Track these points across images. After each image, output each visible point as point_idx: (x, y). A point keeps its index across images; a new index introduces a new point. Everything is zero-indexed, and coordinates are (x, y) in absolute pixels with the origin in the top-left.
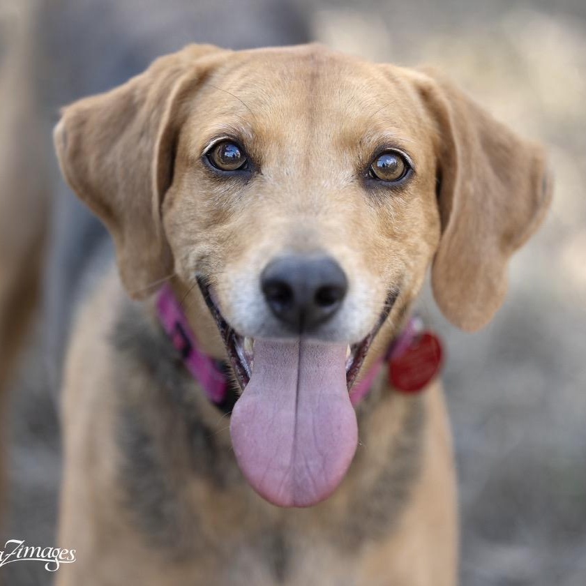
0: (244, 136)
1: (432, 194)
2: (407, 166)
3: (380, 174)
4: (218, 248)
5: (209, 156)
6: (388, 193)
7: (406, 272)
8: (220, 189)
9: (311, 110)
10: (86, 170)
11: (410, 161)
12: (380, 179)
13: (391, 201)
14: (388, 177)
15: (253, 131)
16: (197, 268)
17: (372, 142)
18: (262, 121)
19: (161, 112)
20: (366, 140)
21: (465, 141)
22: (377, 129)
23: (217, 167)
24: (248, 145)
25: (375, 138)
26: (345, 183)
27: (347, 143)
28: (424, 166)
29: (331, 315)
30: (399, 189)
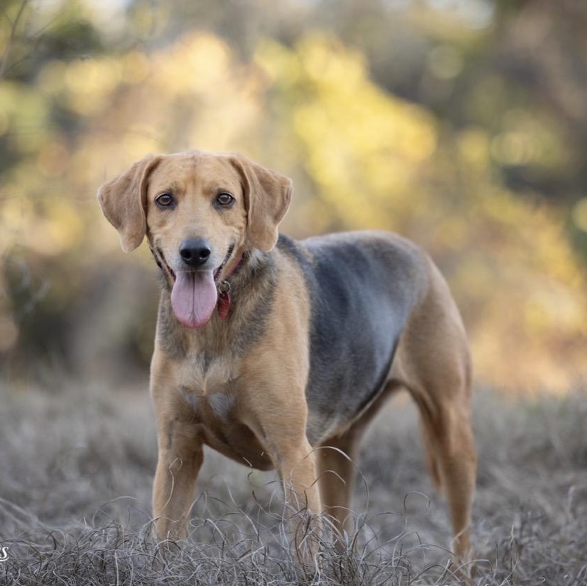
2: (232, 198)
3: (222, 202)
4: (164, 237)
5: (157, 200)
6: (225, 209)
8: (164, 213)
10: (112, 208)
11: (232, 196)
12: (222, 204)
13: (226, 212)
14: (225, 203)
15: (176, 188)
16: (157, 244)
19: (140, 178)
22: (217, 185)
23: (162, 205)
25: (216, 188)
26: (208, 208)
27: (206, 193)
28: (239, 197)
29: (206, 261)
30: (230, 208)
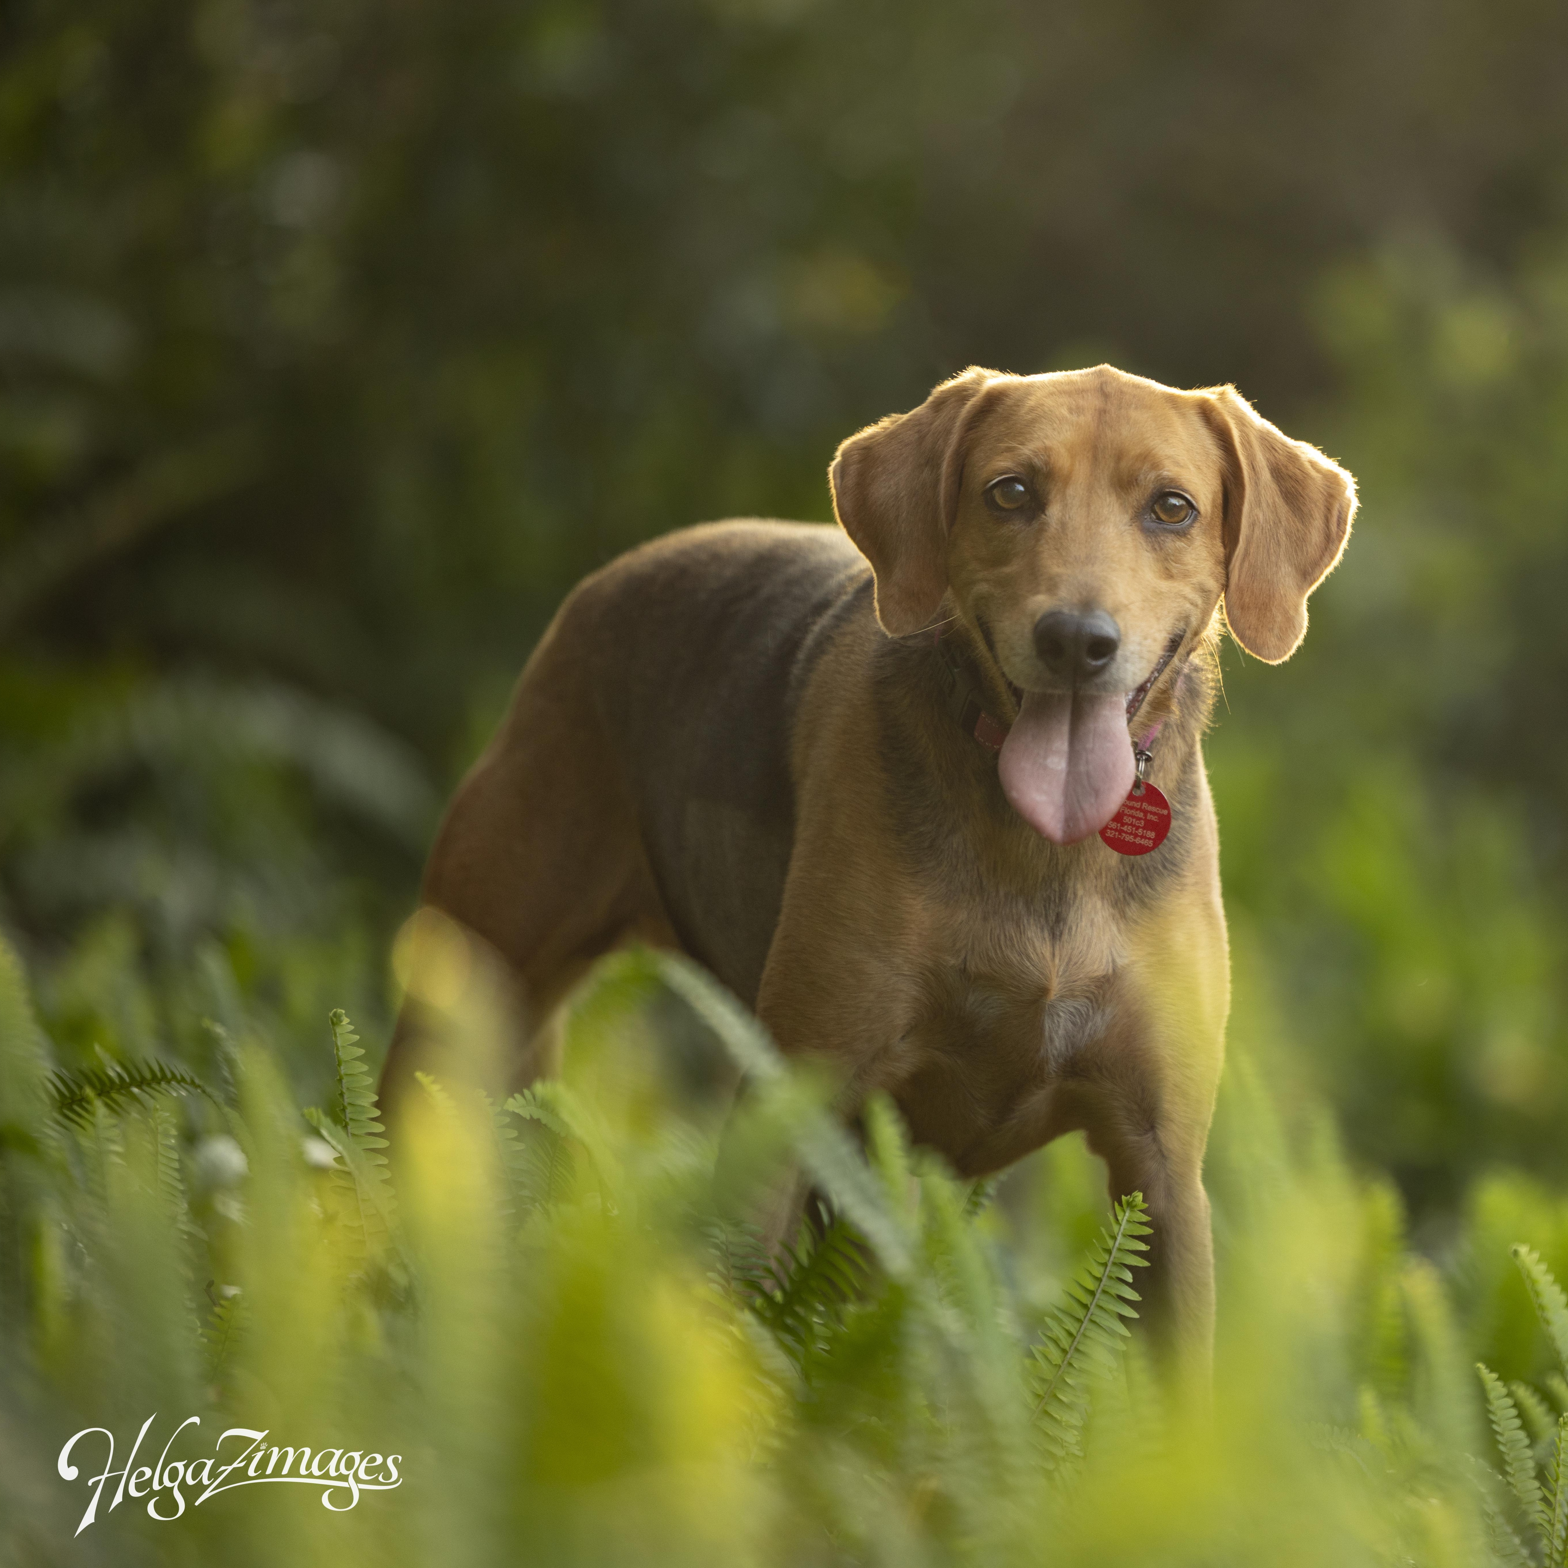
2: (1191, 507)
3: (1164, 516)
6: (1169, 537)
8: (1004, 530)
11: (1194, 502)
12: (1163, 522)
13: (1172, 545)
14: (1172, 520)
17: (1150, 485)
22: (1154, 467)
25: (1151, 476)
26: (1123, 527)
27: (1121, 482)
28: (1209, 508)
29: (1102, 669)
30: (1182, 534)
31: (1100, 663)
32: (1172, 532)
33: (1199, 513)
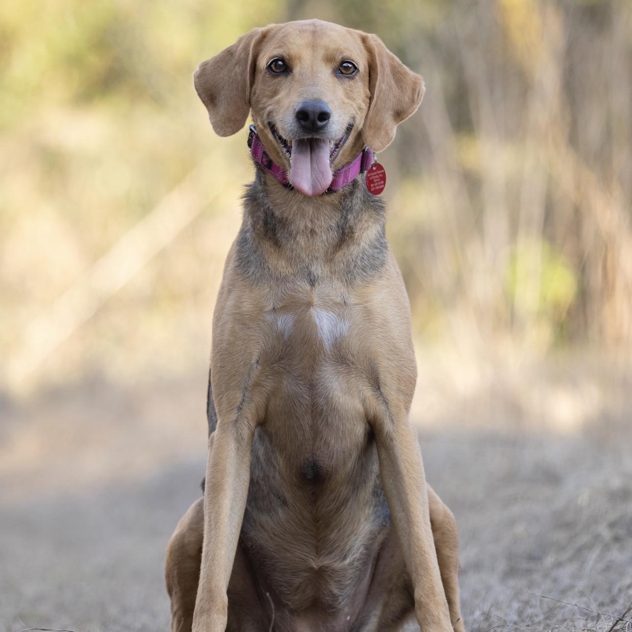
0: (285, 58)
1: (367, 83)
2: (355, 68)
3: (344, 72)
4: (275, 107)
5: (269, 67)
6: (347, 79)
7: (357, 116)
8: (276, 81)
9: (313, 46)
11: (356, 65)
12: (343, 73)
13: (348, 83)
14: (347, 73)
15: (288, 55)
16: (268, 117)
17: (339, 58)
18: (292, 51)
20: (337, 58)
21: (382, 65)
22: (341, 53)
23: (275, 72)
24: (286, 61)
25: (340, 57)
26: (328, 75)
27: (329, 59)
28: (363, 70)
29: (324, 126)
30: (352, 78)
31: (324, 123)
32: (347, 77)
33: (359, 70)
